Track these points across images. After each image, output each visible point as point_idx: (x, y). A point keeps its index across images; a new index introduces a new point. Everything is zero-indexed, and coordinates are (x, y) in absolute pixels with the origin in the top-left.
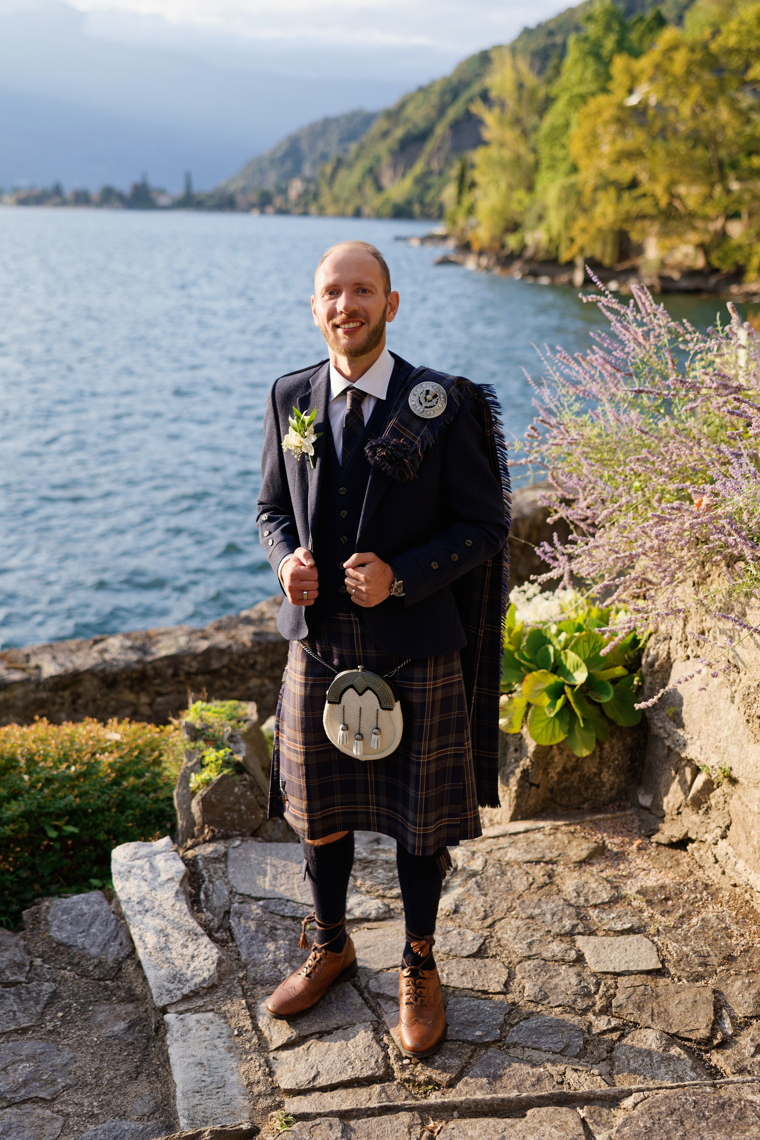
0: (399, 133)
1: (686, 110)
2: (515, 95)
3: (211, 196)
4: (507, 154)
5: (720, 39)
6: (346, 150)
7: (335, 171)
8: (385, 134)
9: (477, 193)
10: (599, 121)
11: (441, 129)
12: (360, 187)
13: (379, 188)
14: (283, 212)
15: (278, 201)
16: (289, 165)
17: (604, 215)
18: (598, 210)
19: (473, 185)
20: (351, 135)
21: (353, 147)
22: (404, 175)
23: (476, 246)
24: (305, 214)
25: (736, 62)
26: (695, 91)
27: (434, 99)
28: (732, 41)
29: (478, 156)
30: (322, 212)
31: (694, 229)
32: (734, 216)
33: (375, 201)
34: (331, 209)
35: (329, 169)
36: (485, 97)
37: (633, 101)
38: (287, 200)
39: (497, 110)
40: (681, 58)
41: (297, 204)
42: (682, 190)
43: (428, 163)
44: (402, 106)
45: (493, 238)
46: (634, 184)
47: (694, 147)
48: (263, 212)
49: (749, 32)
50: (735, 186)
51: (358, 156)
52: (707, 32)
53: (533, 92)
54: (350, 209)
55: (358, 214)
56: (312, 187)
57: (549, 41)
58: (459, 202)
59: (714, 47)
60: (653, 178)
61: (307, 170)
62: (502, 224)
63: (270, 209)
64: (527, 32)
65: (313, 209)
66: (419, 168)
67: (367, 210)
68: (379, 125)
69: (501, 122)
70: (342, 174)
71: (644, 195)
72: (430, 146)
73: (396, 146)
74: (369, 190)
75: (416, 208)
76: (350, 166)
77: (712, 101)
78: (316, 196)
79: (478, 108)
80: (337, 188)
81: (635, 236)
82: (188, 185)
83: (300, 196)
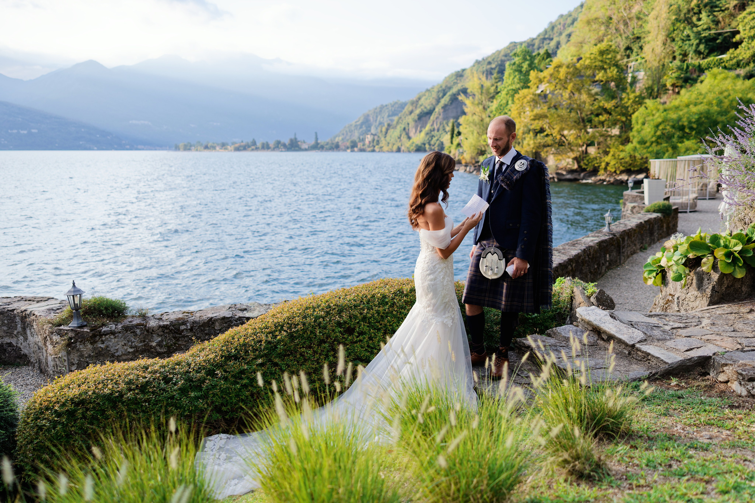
0: (418, 111)
1: (566, 95)
2: (480, 91)
3: (327, 144)
4: (476, 118)
5: (581, 61)
6: (392, 121)
7: (387, 130)
8: (411, 112)
9: (462, 137)
10: (525, 100)
11: (438, 109)
12: (399, 138)
13: (409, 138)
14: (362, 150)
15: (360, 145)
16: (364, 128)
17: (529, 145)
18: (525, 142)
19: (459, 133)
20: (394, 114)
21: (396, 118)
22: (421, 131)
23: (463, 162)
24: (373, 151)
25: (589, 72)
26: (570, 86)
27: (434, 95)
28: (587, 62)
29: (461, 120)
30: (381, 150)
31: (572, 150)
32: (591, 144)
33: (406, 144)
34: (385, 148)
35: (384, 129)
36: (464, 91)
37: (539, 92)
38: (364, 145)
39: (471, 98)
40: (563, 71)
41: (369, 147)
42: (566, 132)
43: (432, 125)
44: (419, 99)
45: (472, 158)
46: (542, 130)
47: (570, 112)
48: (352, 151)
49: (595, 58)
50: (590, 130)
51: (398, 123)
52: (575, 60)
53: (488, 89)
54: (395, 148)
55: (399, 150)
56: (376, 138)
57: (489, 67)
58: (452, 143)
59: (578, 65)
60: (551, 127)
61: (373, 131)
62: (476, 151)
63: (356, 149)
64: (478, 62)
65: (377, 148)
66: (428, 127)
67: (403, 148)
68: (409, 108)
69: (473, 103)
70: (391, 131)
71: (547, 135)
72: (433, 117)
73: (416, 118)
74: (404, 138)
75: (427, 146)
76: (395, 128)
77: (579, 90)
78: (378, 142)
79: (461, 97)
80: (388, 138)
81: (543, 154)
82: (317, 139)
83: (370, 142)
